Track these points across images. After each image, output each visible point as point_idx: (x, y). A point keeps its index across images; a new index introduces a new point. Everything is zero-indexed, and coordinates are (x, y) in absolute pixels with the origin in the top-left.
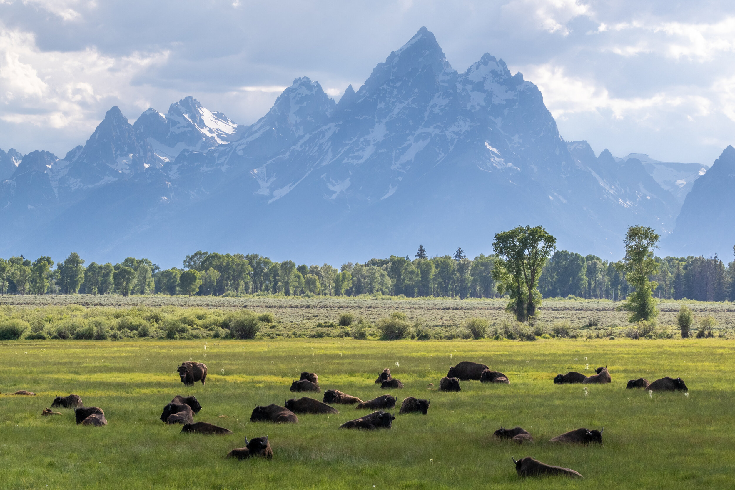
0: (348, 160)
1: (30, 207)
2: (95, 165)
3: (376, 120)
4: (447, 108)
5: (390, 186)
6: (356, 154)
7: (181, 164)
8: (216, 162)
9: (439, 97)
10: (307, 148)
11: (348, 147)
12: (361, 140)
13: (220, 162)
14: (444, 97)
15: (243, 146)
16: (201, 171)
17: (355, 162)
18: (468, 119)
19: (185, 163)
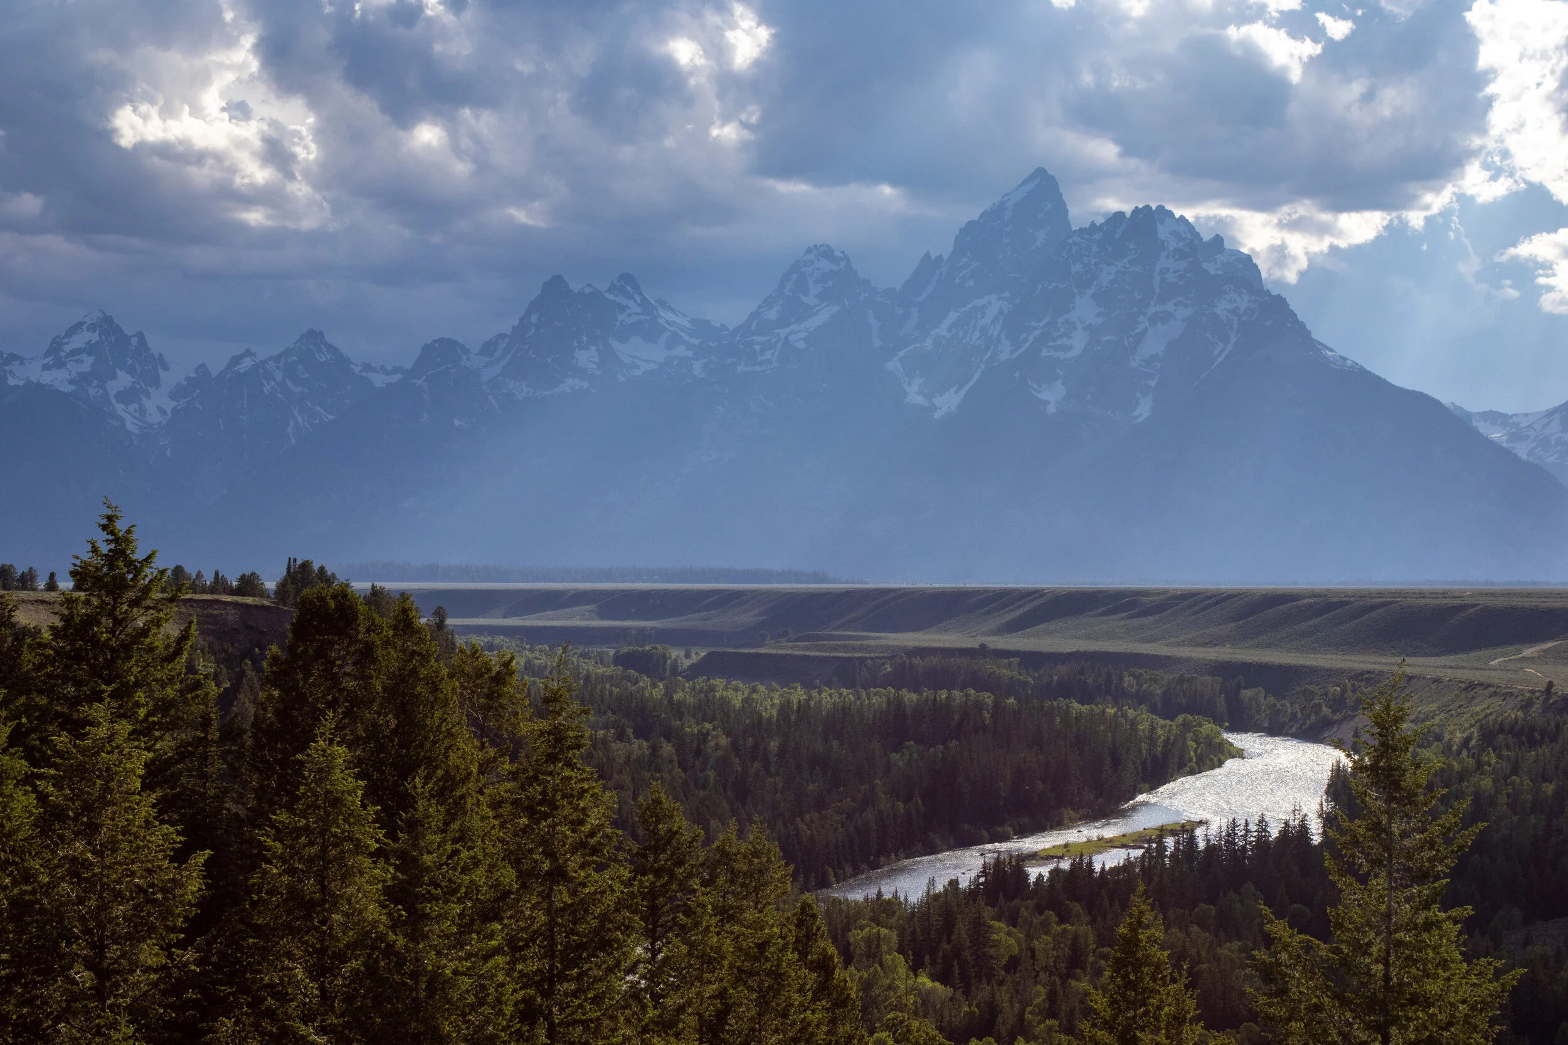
0: (1049, 352)
1: (456, 422)
2: (549, 360)
3: (1075, 290)
4: (1189, 275)
5: (1138, 394)
6: (1059, 342)
7: (706, 360)
8: (759, 359)
9: (1167, 257)
10: (961, 333)
11: (1038, 332)
12: (1060, 320)
13: (764, 358)
14: (1177, 257)
15: (803, 335)
16: (739, 372)
17: (1062, 355)
18: (1244, 291)
19: (713, 358)
